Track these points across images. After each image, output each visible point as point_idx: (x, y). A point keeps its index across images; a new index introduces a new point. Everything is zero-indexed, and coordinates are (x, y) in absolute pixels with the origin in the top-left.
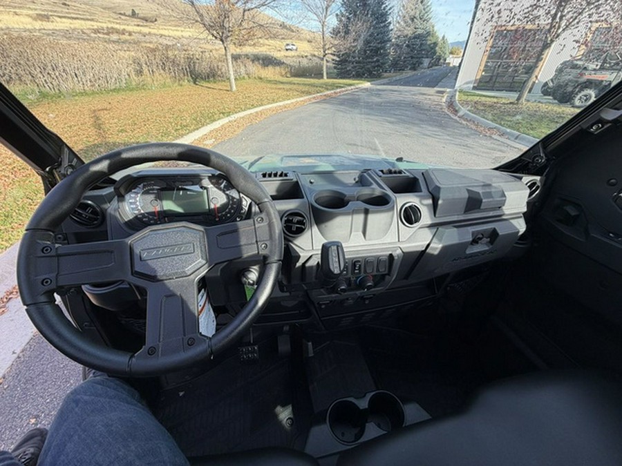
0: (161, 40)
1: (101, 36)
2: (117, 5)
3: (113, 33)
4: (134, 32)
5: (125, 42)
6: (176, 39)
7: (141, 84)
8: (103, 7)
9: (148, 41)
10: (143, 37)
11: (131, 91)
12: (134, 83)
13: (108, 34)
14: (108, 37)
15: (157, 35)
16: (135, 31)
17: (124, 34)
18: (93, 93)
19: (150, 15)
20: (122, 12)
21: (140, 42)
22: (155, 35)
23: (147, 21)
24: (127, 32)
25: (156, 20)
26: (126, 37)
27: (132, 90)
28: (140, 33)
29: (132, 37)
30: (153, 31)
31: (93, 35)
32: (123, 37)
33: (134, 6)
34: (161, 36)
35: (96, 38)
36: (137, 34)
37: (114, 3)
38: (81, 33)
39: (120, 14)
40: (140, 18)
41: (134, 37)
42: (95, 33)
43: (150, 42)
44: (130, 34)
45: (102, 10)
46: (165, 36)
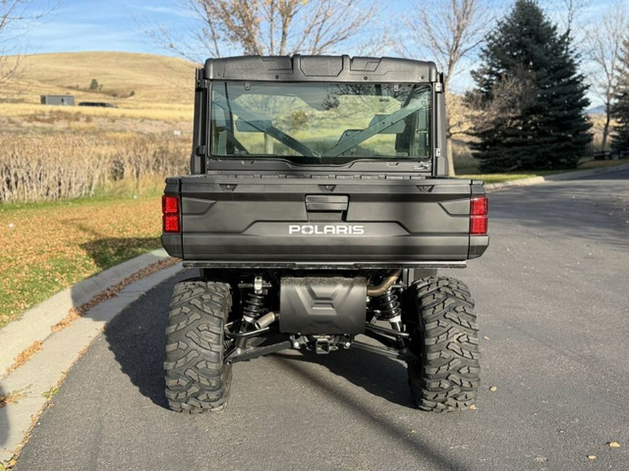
0: (141, 127)
1: (39, 124)
2: (67, 74)
3: (59, 119)
4: (95, 116)
5: (76, 132)
6: (170, 123)
7: (118, 191)
8: (42, 79)
9: (118, 128)
10: (110, 123)
11: (100, 200)
12: (107, 190)
13: (51, 121)
14: (51, 125)
15: (136, 119)
16: (97, 114)
17: (77, 120)
18: (45, 204)
19: (123, 87)
20: (74, 84)
21: (104, 132)
22: (132, 118)
23: (114, 96)
24: (83, 116)
25: (132, 94)
26: (82, 124)
27: (104, 199)
28: (105, 116)
29: (92, 124)
30: (128, 112)
31: (25, 124)
32: (75, 124)
33: (96, 75)
34: (143, 119)
35: (29, 128)
36: (100, 119)
37: (62, 73)
38: (7, 121)
39: (71, 88)
40: (102, 93)
41: (94, 123)
42: (29, 121)
43: (122, 131)
44: (89, 119)
45: (39, 84)
46: (149, 119)
